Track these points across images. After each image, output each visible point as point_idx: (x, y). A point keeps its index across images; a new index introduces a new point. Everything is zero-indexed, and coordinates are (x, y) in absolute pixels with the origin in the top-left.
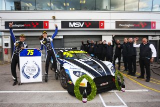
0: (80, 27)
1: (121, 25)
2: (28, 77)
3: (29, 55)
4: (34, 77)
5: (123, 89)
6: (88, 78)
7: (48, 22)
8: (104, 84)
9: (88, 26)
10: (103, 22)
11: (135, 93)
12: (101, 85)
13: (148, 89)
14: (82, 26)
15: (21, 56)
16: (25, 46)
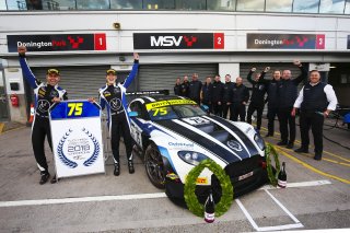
0: (174, 47)
1: (257, 42)
2: (73, 165)
3: (73, 116)
4: (87, 163)
5: (282, 183)
6: (213, 166)
7: (103, 36)
8: (245, 176)
9: (190, 44)
10: (222, 35)
11: (306, 189)
12: (241, 178)
13: (330, 179)
14: (177, 44)
15: (53, 118)
16: (61, 94)
